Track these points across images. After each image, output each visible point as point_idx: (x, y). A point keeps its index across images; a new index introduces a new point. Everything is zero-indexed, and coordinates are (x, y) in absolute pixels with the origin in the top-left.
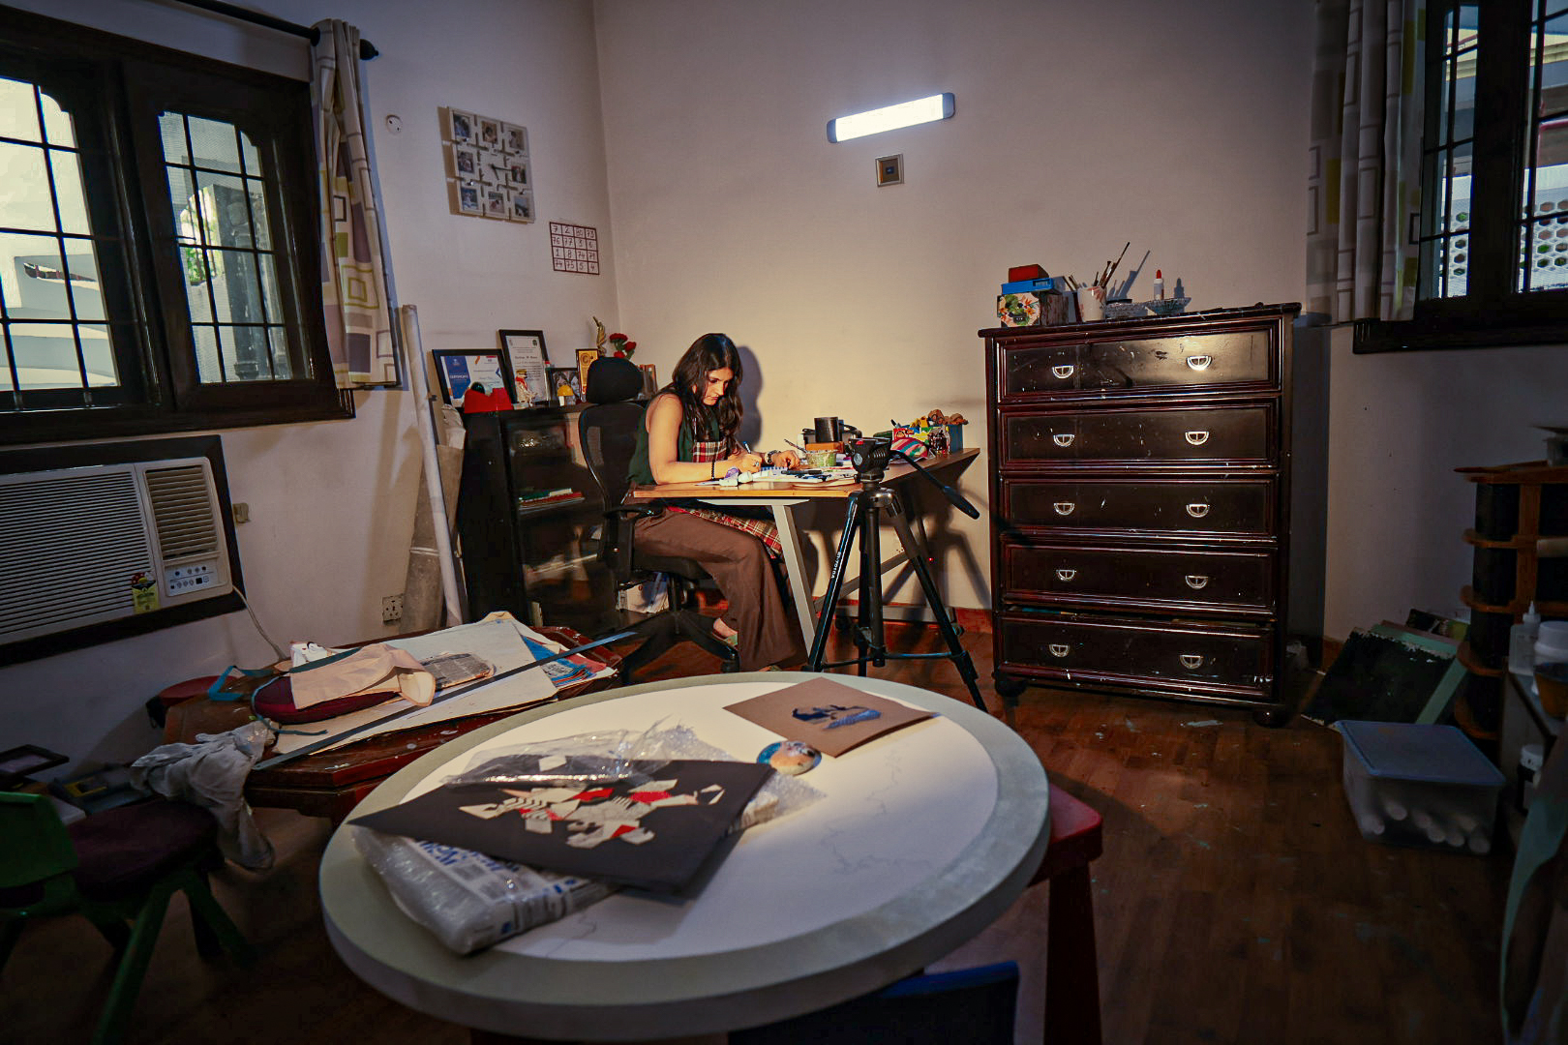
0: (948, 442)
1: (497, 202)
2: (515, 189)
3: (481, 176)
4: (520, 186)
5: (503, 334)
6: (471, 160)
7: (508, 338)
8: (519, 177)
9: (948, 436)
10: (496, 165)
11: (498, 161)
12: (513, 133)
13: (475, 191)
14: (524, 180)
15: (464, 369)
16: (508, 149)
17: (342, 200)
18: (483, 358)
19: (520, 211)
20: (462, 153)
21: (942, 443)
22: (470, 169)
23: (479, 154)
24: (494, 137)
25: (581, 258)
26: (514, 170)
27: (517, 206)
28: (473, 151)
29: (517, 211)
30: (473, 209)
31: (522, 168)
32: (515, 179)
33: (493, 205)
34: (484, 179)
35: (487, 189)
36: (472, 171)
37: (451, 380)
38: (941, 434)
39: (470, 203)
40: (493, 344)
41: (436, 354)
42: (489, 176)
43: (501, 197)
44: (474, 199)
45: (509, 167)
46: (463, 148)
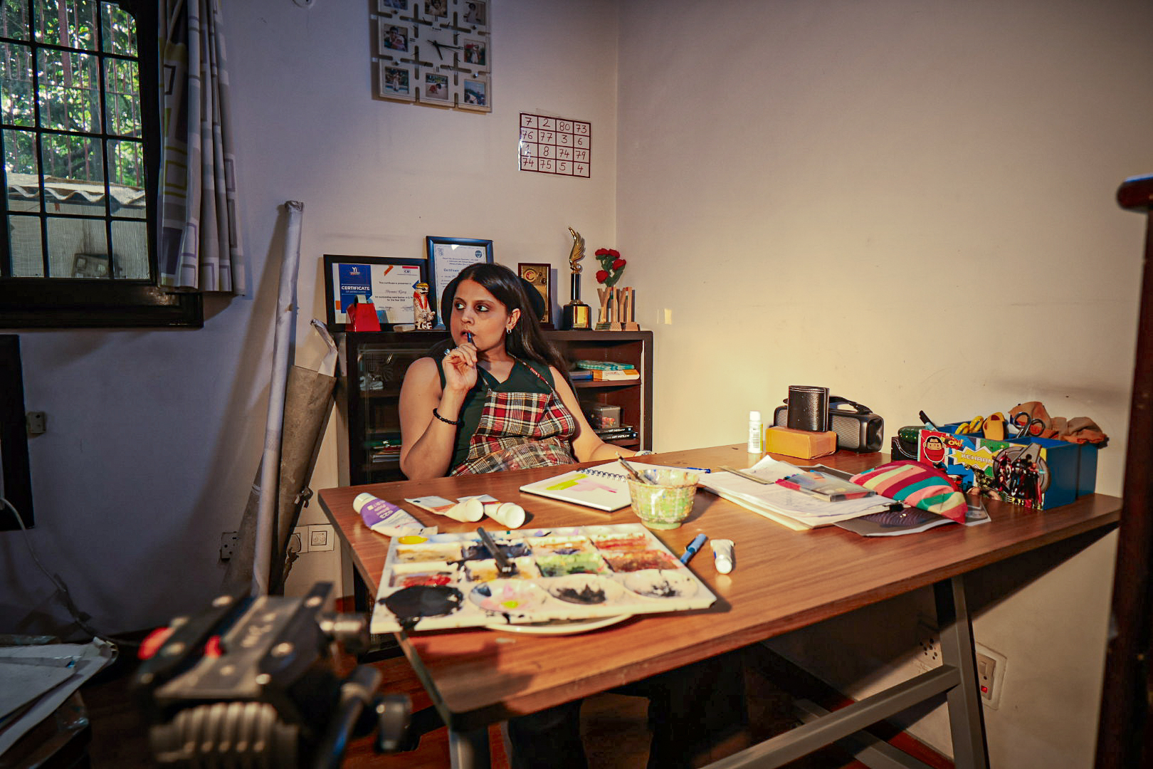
1: (439, 86)
2: (468, 71)
3: (417, 53)
4: (475, 68)
5: (431, 241)
6: (405, 37)
7: (437, 247)
8: (475, 57)
10: (439, 42)
11: (446, 37)
12: (472, 6)
13: (406, 72)
14: (482, 61)
15: (366, 279)
16: (462, 23)
17: (170, 70)
18: (398, 269)
19: (472, 97)
20: (393, 28)
22: (403, 46)
23: (416, 29)
24: (443, 10)
25: (564, 157)
26: (468, 49)
27: (466, 91)
28: (409, 25)
29: (467, 98)
30: (401, 95)
31: (481, 46)
32: (468, 59)
33: (433, 90)
34: (421, 59)
35: (424, 71)
36: (406, 49)
37: (342, 291)
39: (398, 86)
40: (420, 254)
41: (328, 260)
42: (428, 54)
43: (446, 80)
44: (404, 82)
45: (461, 43)
46: (395, 21)
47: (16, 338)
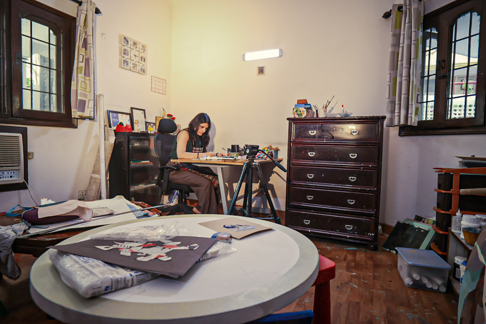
0: (274, 155)
1: (135, 66)
2: (141, 63)
3: (131, 57)
4: (143, 63)
5: (132, 109)
6: (128, 52)
7: (133, 110)
8: (143, 60)
9: (274, 153)
10: (136, 55)
11: (137, 54)
12: (143, 46)
13: (128, 62)
14: (144, 61)
15: (117, 118)
16: (140, 50)
17: (82, 56)
18: (124, 115)
19: (142, 71)
20: (125, 49)
21: (272, 155)
22: (127, 55)
23: (131, 50)
24: (136, 46)
25: (160, 89)
26: (141, 57)
27: (141, 69)
28: (129, 49)
29: (141, 70)
30: (127, 67)
31: (144, 57)
32: (142, 60)
33: (134, 67)
34: (131, 58)
35: (132, 62)
36: (128, 55)
37: (112, 121)
38: (272, 152)
39: (126, 65)
40: (129, 111)
41: (109, 112)
42: (133, 58)
43: (136, 65)
44: (127, 64)
45: (140, 56)
46: (126, 48)
47: (26, 128)
